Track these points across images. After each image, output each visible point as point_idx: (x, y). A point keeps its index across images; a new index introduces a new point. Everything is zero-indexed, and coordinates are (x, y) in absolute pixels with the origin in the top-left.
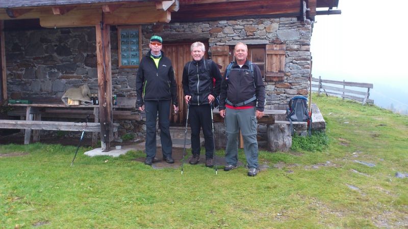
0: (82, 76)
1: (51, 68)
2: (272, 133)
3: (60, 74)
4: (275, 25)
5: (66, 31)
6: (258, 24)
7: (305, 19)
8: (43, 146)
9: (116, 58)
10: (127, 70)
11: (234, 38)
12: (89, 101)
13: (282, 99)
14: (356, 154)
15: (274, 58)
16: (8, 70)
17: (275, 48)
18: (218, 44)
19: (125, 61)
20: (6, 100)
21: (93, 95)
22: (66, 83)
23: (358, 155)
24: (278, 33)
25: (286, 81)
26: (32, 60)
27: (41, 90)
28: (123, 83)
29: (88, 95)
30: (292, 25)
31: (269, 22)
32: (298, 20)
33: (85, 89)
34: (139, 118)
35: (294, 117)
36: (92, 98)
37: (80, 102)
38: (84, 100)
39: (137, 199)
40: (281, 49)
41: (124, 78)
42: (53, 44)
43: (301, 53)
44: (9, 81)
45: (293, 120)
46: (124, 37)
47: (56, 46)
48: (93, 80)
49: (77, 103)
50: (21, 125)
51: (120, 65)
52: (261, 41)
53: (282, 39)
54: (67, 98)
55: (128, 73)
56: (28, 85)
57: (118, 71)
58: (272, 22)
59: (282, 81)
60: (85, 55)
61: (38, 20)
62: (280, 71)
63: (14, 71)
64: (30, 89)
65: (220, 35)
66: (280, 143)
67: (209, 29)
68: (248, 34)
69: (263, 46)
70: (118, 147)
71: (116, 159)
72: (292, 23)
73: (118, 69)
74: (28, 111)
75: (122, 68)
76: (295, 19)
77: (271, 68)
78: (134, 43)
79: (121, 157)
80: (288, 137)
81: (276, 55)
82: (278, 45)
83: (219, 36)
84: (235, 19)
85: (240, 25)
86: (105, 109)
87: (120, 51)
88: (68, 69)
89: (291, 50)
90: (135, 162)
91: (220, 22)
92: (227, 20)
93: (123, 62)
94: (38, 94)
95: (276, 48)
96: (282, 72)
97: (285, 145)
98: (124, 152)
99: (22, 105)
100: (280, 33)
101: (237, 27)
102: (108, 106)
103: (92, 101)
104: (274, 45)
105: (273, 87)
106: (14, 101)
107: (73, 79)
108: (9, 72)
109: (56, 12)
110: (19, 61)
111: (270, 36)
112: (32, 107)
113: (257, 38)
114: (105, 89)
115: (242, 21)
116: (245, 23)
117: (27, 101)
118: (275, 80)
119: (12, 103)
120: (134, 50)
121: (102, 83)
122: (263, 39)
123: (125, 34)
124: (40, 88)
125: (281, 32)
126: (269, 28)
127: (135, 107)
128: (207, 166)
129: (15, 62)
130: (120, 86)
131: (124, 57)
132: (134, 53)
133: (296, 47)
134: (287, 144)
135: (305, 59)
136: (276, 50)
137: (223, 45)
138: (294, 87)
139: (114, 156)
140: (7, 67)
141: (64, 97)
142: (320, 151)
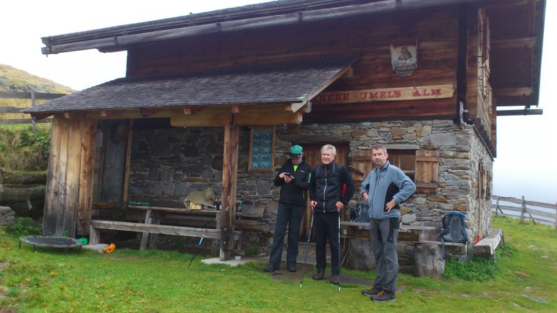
0: (208, 179)
1: (176, 169)
2: (420, 255)
3: (185, 177)
4: (428, 129)
5: (196, 131)
6: (407, 126)
7: (462, 121)
8: (159, 252)
9: (246, 160)
10: (257, 174)
11: (379, 141)
12: (213, 206)
13: (435, 215)
14: (529, 289)
15: (426, 166)
16: (131, 170)
17: (426, 155)
18: (359, 148)
19: (256, 165)
20: (126, 203)
21: (216, 200)
22: (191, 187)
23: (532, 290)
24: (430, 137)
25: (439, 193)
26: (157, 160)
27: (163, 193)
28: (251, 188)
29: (211, 199)
30: (447, 128)
31: (420, 125)
32: (455, 122)
33: (209, 192)
34: (266, 229)
35: (448, 237)
36: (215, 203)
37: (203, 206)
38: (206, 204)
39: (247, 303)
40: (434, 156)
41: (253, 183)
42: (181, 144)
43: (458, 161)
44: (131, 182)
45: (445, 241)
46: (256, 137)
47: (183, 146)
48: (218, 184)
49: (199, 207)
50: (140, 228)
51: (250, 168)
52: (411, 145)
53: (435, 144)
54: (190, 202)
55: (258, 177)
56: (150, 187)
57: (247, 175)
58: (424, 125)
59: (435, 193)
60: (213, 156)
61: (168, 120)
62: (432, 181)
63: (138, 172)
64: (152, 192)
65: (363, 137)
66: (429, 267)
67: (350, 132)
68: (395, 138)
69: (413, 152)
70: (238, 258)
71: (234, 268)
72: (447, 127)
73: (247, 172)
74: (148, 214)
75: (252, 172)
76: (450, 122)
77: (422, 178)
78: (266, 145)
79: (239, 266)
80: (440, 261)
81: (428, 162)
82: (430, 151)
83: (361, 139)
84: (380, 120)
85: (386, 126)
86: (227, 213)
87: (251, 153)
88: (194, 171)
89: (447, 157)
90: (252, 272)
91: (364, 124)
92: (371, 122)
93: (253, 165)
94: (159, 198)
95: (428, 154)
96: (435, 182)
97: (435, 270)
98: (243, 263)
99: (142, 207)
100: (432, 137)
101: (382, 129)
102: (231, 210)
103: (216, 206)
104: (425, 152)
105: (424, 200)
106: (135, 203)
107: (198, 183)
108: (132, 173)
109: (187, 112)
110: (143, 161)
111: (421, 140)
112: (153, 210)
113: (405, 143)
114: (228, 192)
115: (389, 123)
116: (391, 125)
117: (148, 204)
118: (426, 191)
119: (132, 205)
120: (266, 153)
121: (226, 185)
122: (413, 144)
123: (257, 135)
124: (162, 191)
125: (434, 136)
126: (420, 132)
127: (262, 216)
128: (331, 283)
129: (141, 162)
130: (248, 192)
131: (254, 160)
132: (266, 156)
133: (451, 154)
134: (438, 270)
135: (463, 168)
136: (427, 157)
137: (366, 150)
138: (449, 201)
139: (232, 265)
140: (131, 167)
141: (186, 200)
142: (481, 281)
